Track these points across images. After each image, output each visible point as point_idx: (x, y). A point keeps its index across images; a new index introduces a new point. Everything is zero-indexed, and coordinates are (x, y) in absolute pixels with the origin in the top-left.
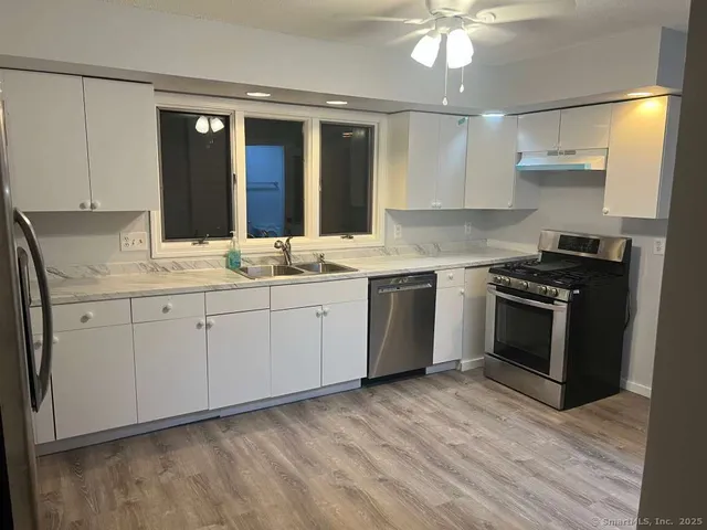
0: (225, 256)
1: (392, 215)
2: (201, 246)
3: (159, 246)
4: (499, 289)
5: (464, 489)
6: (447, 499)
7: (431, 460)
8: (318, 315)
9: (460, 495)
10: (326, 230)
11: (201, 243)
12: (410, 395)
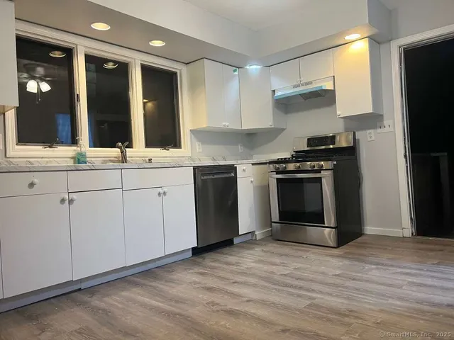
0: (72, 158)
1: (194, 134)
2: (51, 149)
3: (13, 148)
4: (278, 173)
5: (314, 295)
6: (308, 302)
7: (274, 284)
8: (159, 194)
9: (314, 299)
10: (149, 143)
11: (50, 147)
12: (231, 255)
